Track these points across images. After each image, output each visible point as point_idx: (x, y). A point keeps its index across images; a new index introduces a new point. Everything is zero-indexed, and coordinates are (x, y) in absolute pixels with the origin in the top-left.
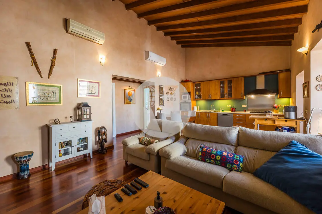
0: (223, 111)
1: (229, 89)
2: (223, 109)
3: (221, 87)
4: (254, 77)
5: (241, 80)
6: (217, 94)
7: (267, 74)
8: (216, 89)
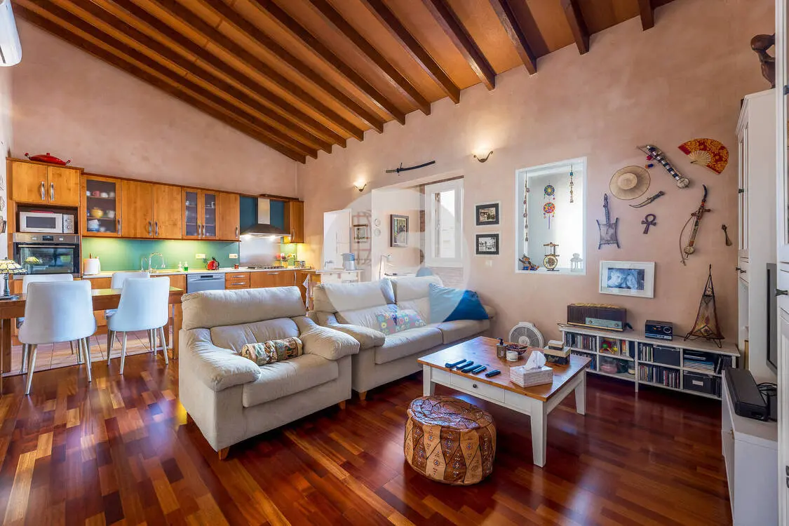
0: (186, 269)
1: (208, 217)
2: (186, 265)
3: (188, 208)
4: (255, 200)
5: (236, 199)
6: (175, 225)
7: (274, 199)
8: (172, 211)
